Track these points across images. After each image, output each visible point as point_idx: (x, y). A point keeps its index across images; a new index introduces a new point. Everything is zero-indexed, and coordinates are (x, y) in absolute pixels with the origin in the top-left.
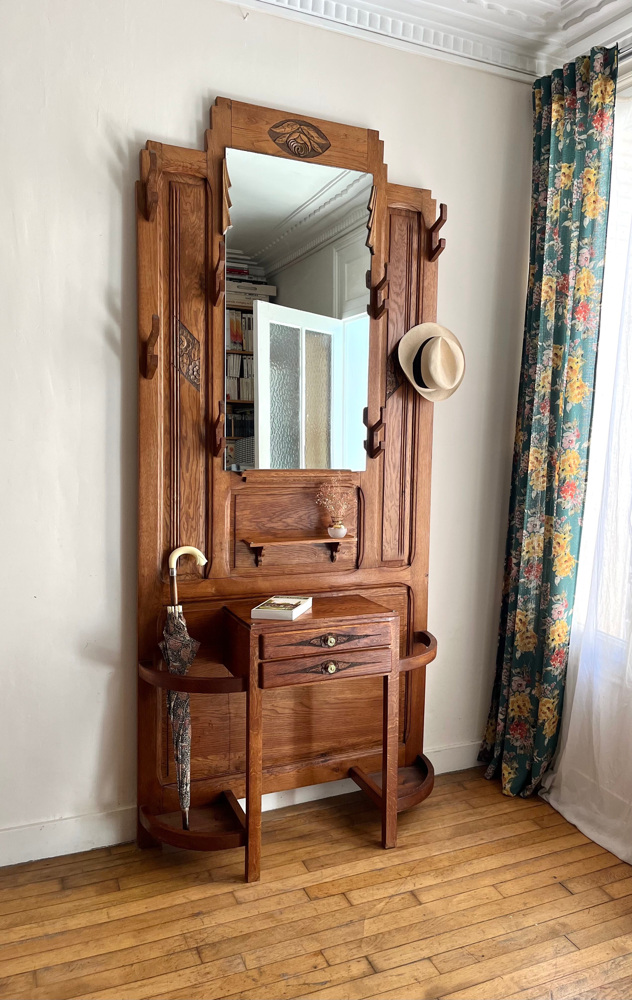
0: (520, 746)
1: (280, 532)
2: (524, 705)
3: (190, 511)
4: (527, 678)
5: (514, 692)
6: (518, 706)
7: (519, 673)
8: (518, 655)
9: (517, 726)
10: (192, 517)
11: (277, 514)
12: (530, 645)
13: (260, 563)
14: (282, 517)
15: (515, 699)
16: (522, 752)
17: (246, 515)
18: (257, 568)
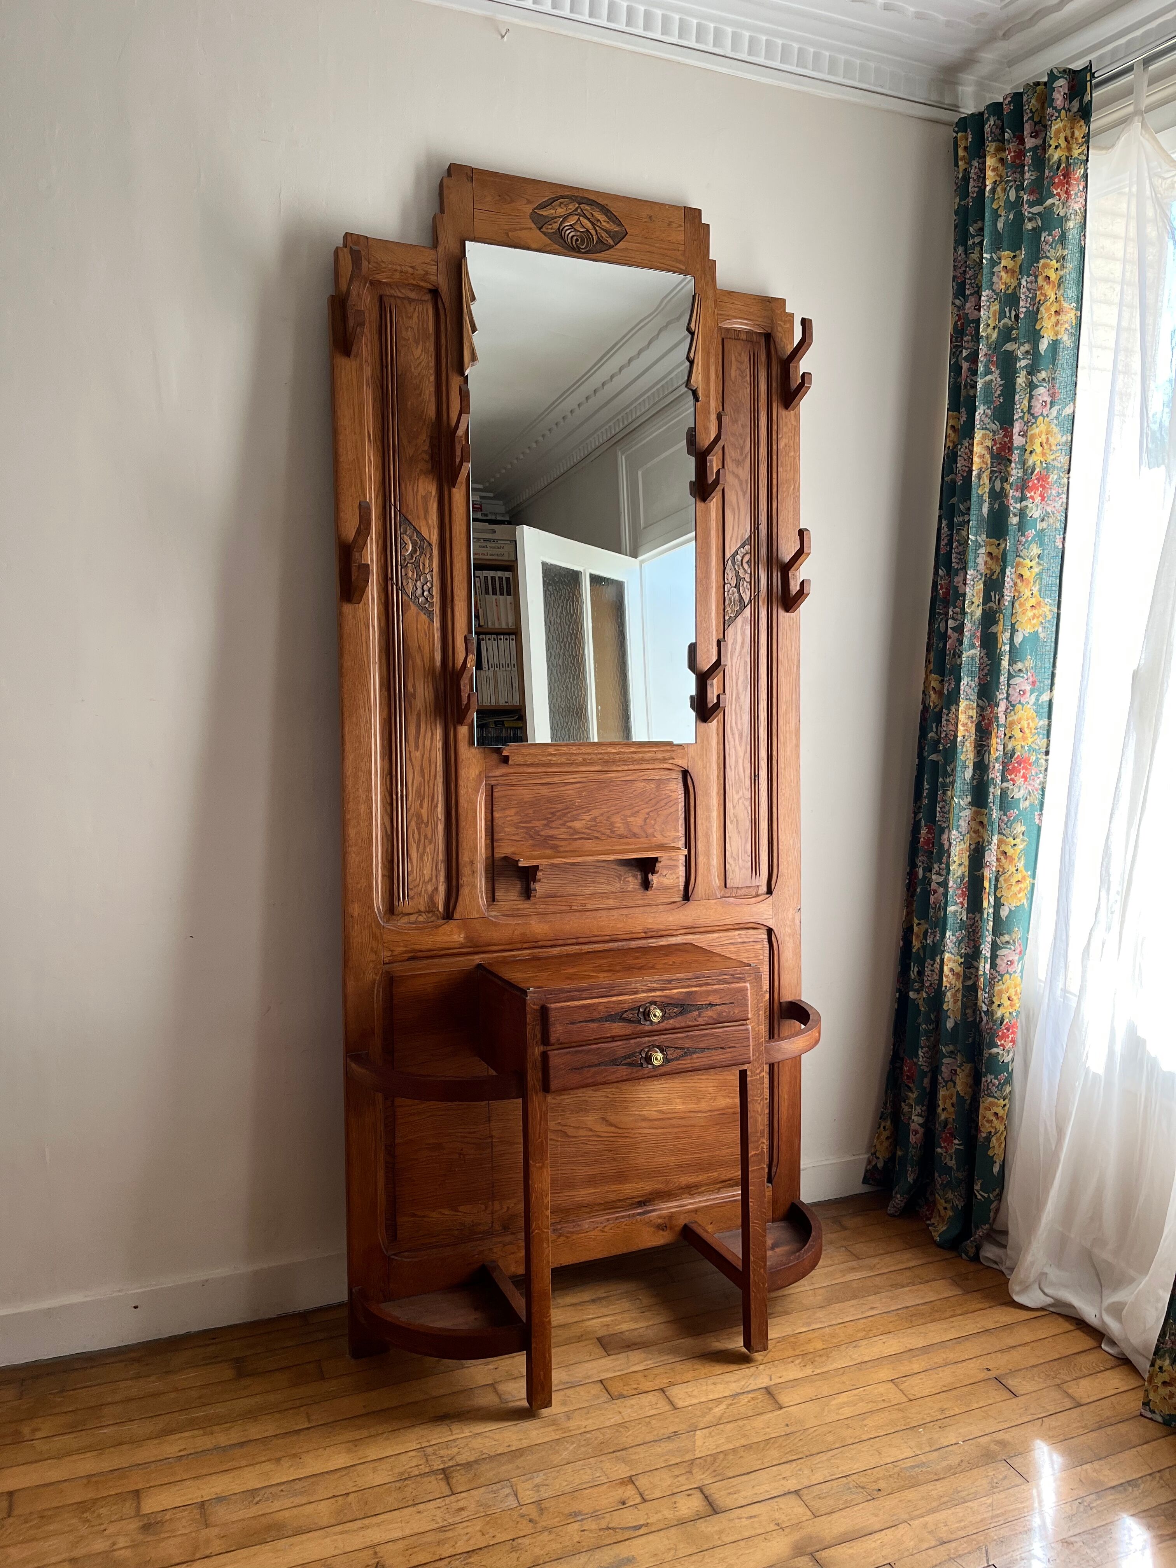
1: (563, 843)
3: (423, 811)
8: (949, 1025)
10: (425, 821)
11: (558, 814)
12: (958, 1012)
13: (533, 894)
14: (566, 819)
17: (510, 816)
18: (529, 902)
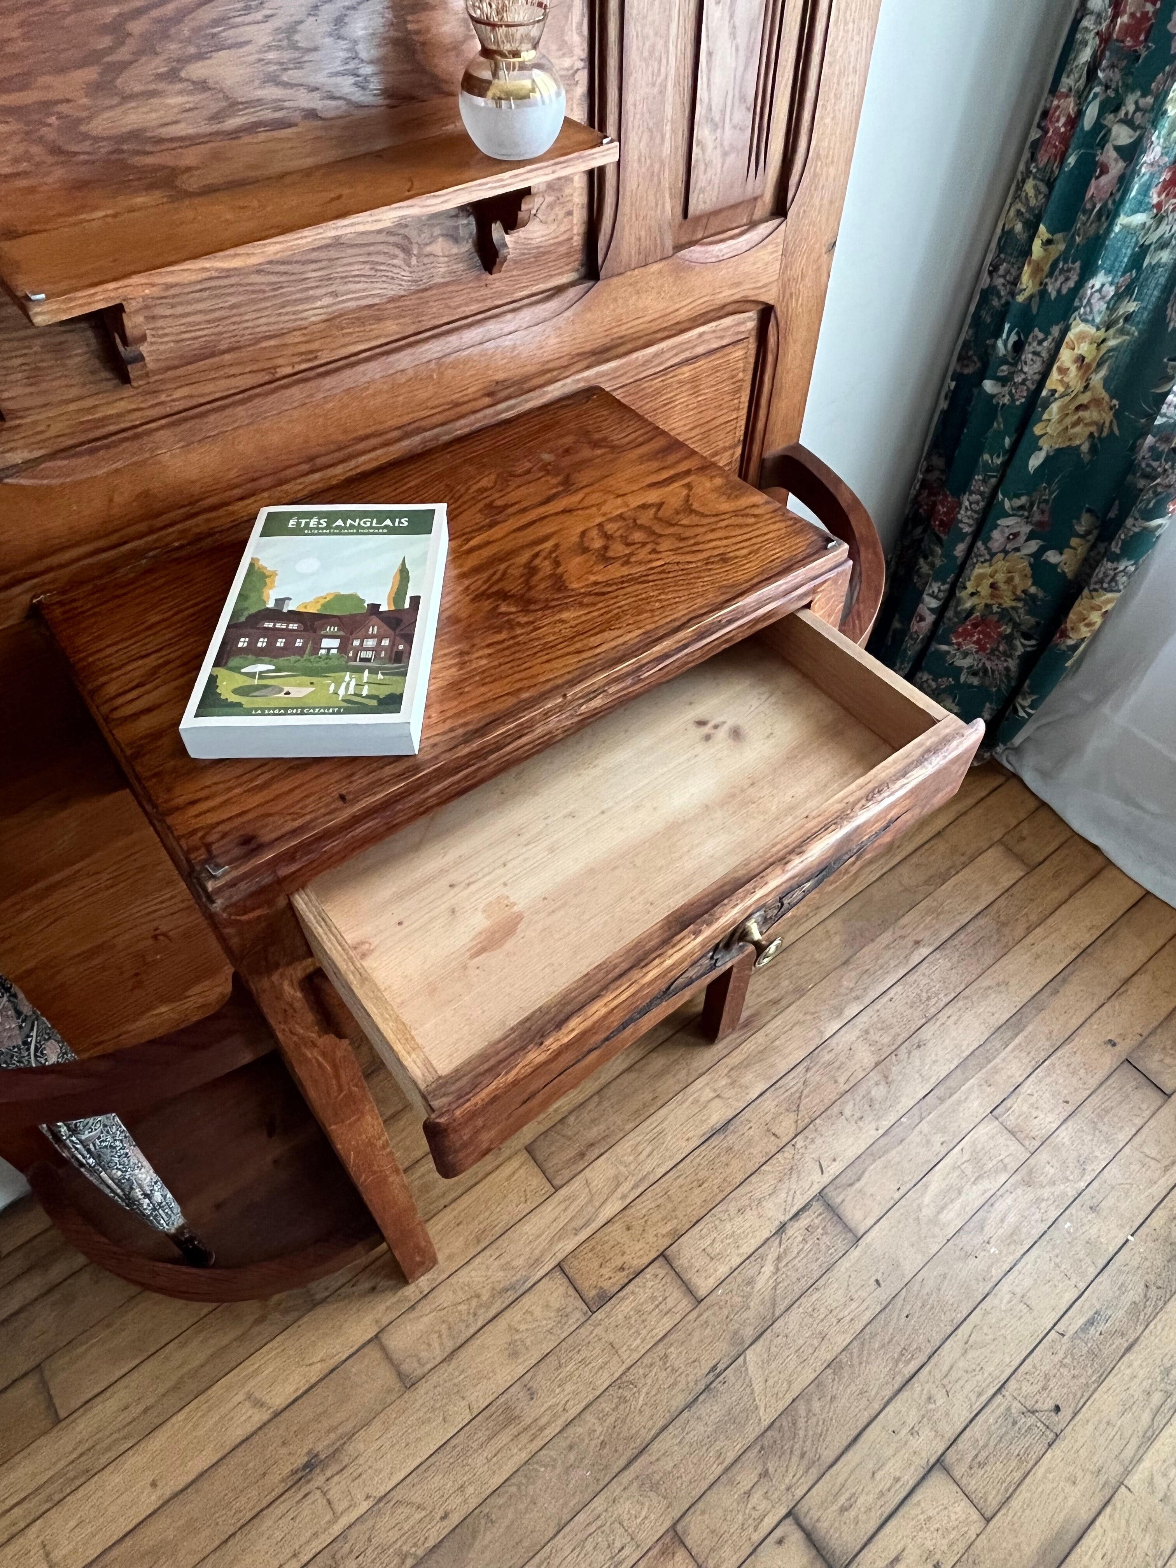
0: (972, 667)
1: (190, 157)
2: (1009, 581)
4: (1037, 517)
5: (993, 555)
6: (993, 586)
7: (1022, 508)
8: (1035, 461)
9: (975, 626)
11: (136, 27)
12: (1078, 429)
13: (133, 371)
14: (173, 47)
15: (989, 570)
16: (975, 681)
18: (127, 392)
